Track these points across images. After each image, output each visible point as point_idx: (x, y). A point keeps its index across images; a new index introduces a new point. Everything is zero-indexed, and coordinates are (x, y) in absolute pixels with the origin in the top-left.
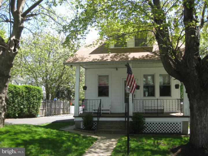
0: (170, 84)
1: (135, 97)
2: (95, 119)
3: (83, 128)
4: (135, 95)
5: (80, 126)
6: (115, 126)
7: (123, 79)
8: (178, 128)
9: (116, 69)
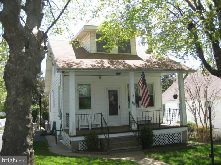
0: (152, 94)
1: (120, 109)
2: (102, 137)
3: (82, 149)
4: (120, 106)
5: (79, 148)
6: (126, 143)
7: (106, 88)
8: (179, 138)
9: (99, 77)
